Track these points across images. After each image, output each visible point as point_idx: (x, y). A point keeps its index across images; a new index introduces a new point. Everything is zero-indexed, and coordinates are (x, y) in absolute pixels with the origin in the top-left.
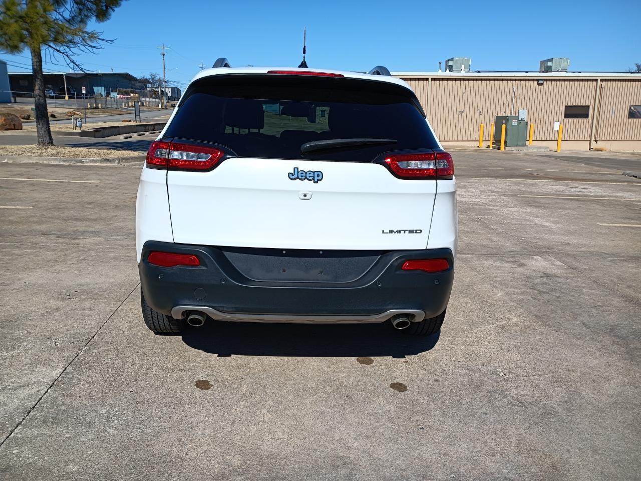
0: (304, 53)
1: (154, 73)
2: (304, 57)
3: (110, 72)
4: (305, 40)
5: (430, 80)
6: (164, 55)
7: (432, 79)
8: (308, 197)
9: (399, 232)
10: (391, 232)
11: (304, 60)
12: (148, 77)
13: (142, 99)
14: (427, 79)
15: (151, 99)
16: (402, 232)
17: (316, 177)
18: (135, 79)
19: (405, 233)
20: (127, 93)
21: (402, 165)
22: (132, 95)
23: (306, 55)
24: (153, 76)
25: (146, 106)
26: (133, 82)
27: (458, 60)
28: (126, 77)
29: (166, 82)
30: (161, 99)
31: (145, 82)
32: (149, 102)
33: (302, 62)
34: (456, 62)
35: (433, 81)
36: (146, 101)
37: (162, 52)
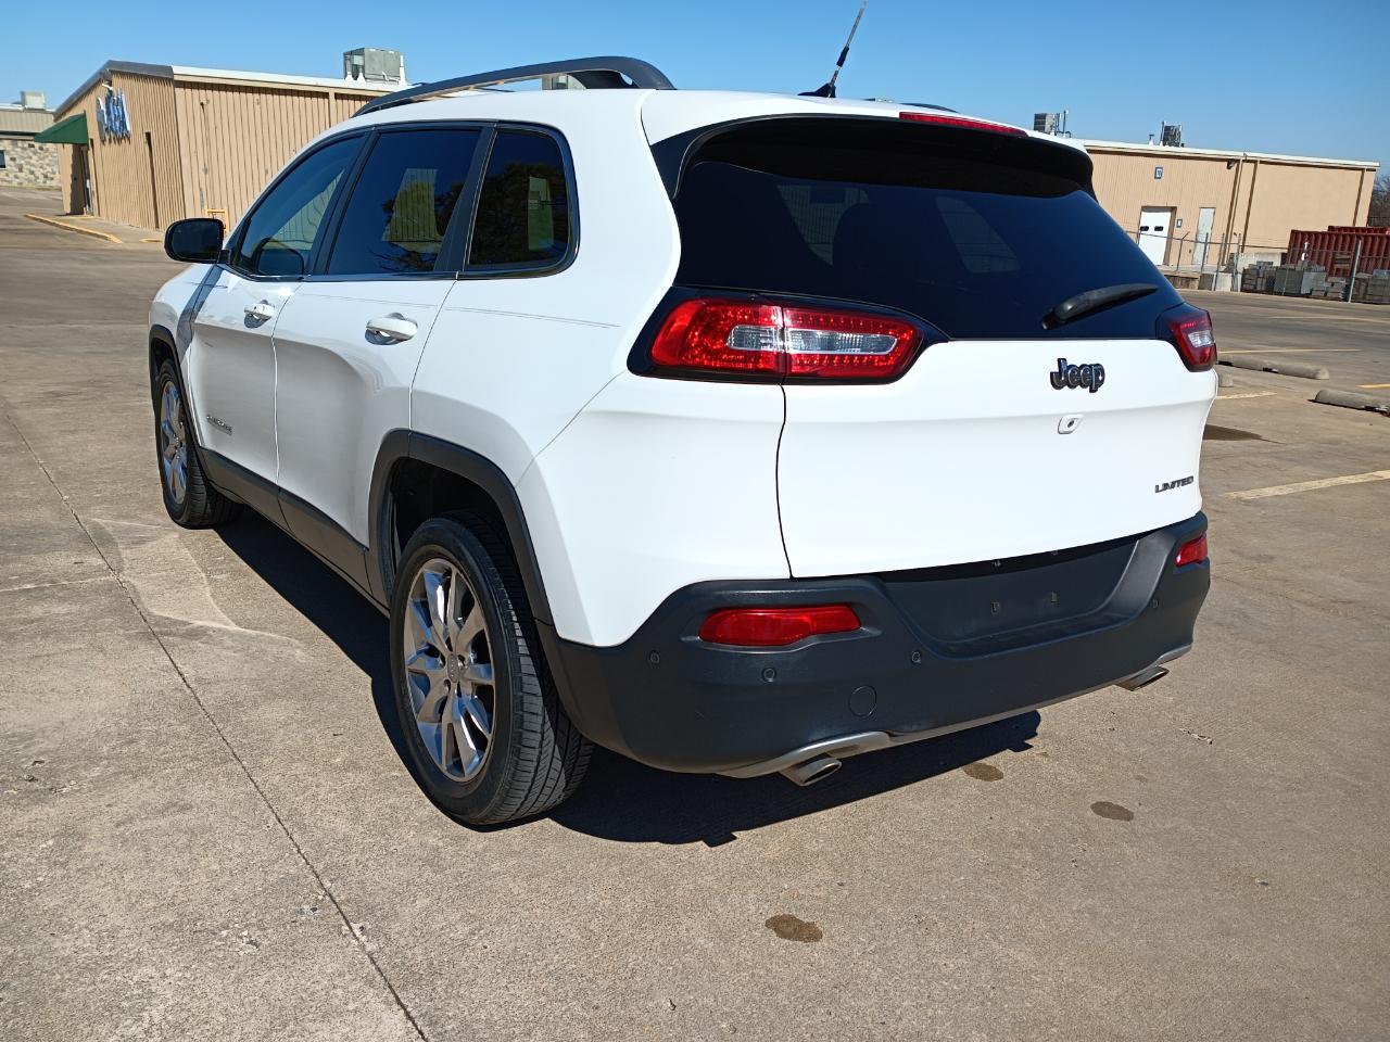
0: (840, 63)
2: (836, 75)
4: (853, 32)
5: (332, 96)
7: (337, 96)
11: (833, 81)
14: (326, 95)
23: (842, 70)
27: (375, 54)
33: (827, 85)
34: (372, 59)
35: (339, 101)
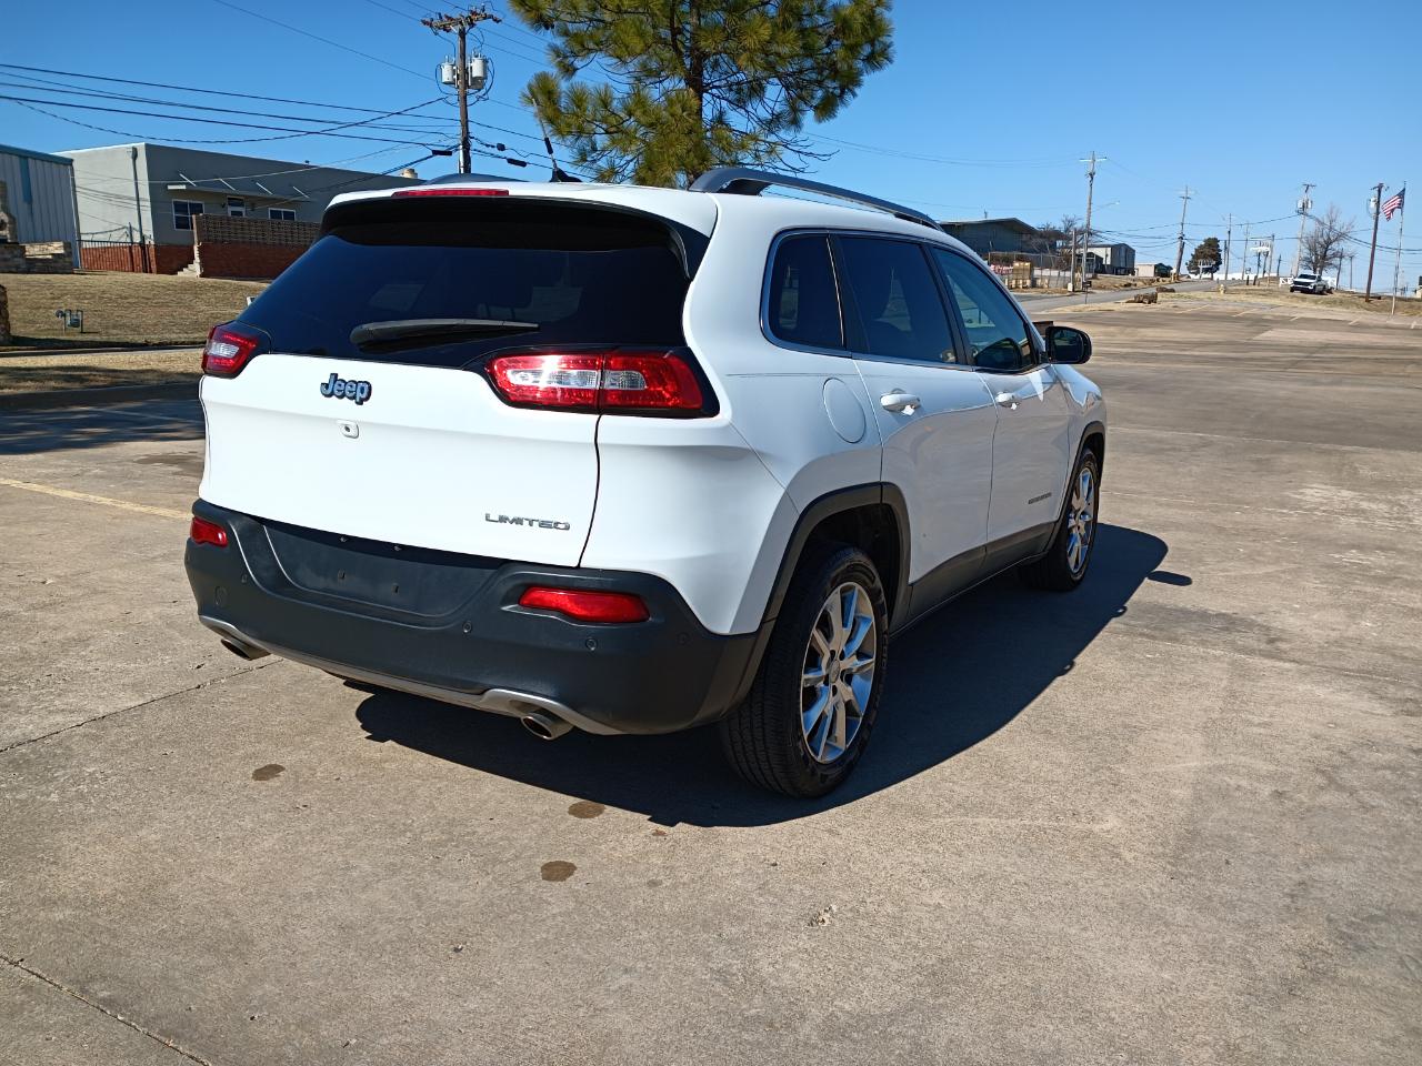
1: (1071, 217)
3: (979, 218)
6: (1092, 175)
8: (352, 433)
9: (518, 521)
10: (503, 519)
12: (1059, 225)
13: (1037, 272)
15: (1055, 273)
16: (525, 523)
17: (361, 393)
18: (1029, 230)
19: (531, 525)
20: (1008, 262)
21: (516, 378)
22: (1017, 264)
24: (1070, 223)
25: (1042, 287)
26: (1024, 238)
28: (1013, 227)
29: (1090, 234)
30: (1075, 271)
31: (1051, 236)
32: (1050, 278)
36: (1042, 277)
37: (1090, 170)
